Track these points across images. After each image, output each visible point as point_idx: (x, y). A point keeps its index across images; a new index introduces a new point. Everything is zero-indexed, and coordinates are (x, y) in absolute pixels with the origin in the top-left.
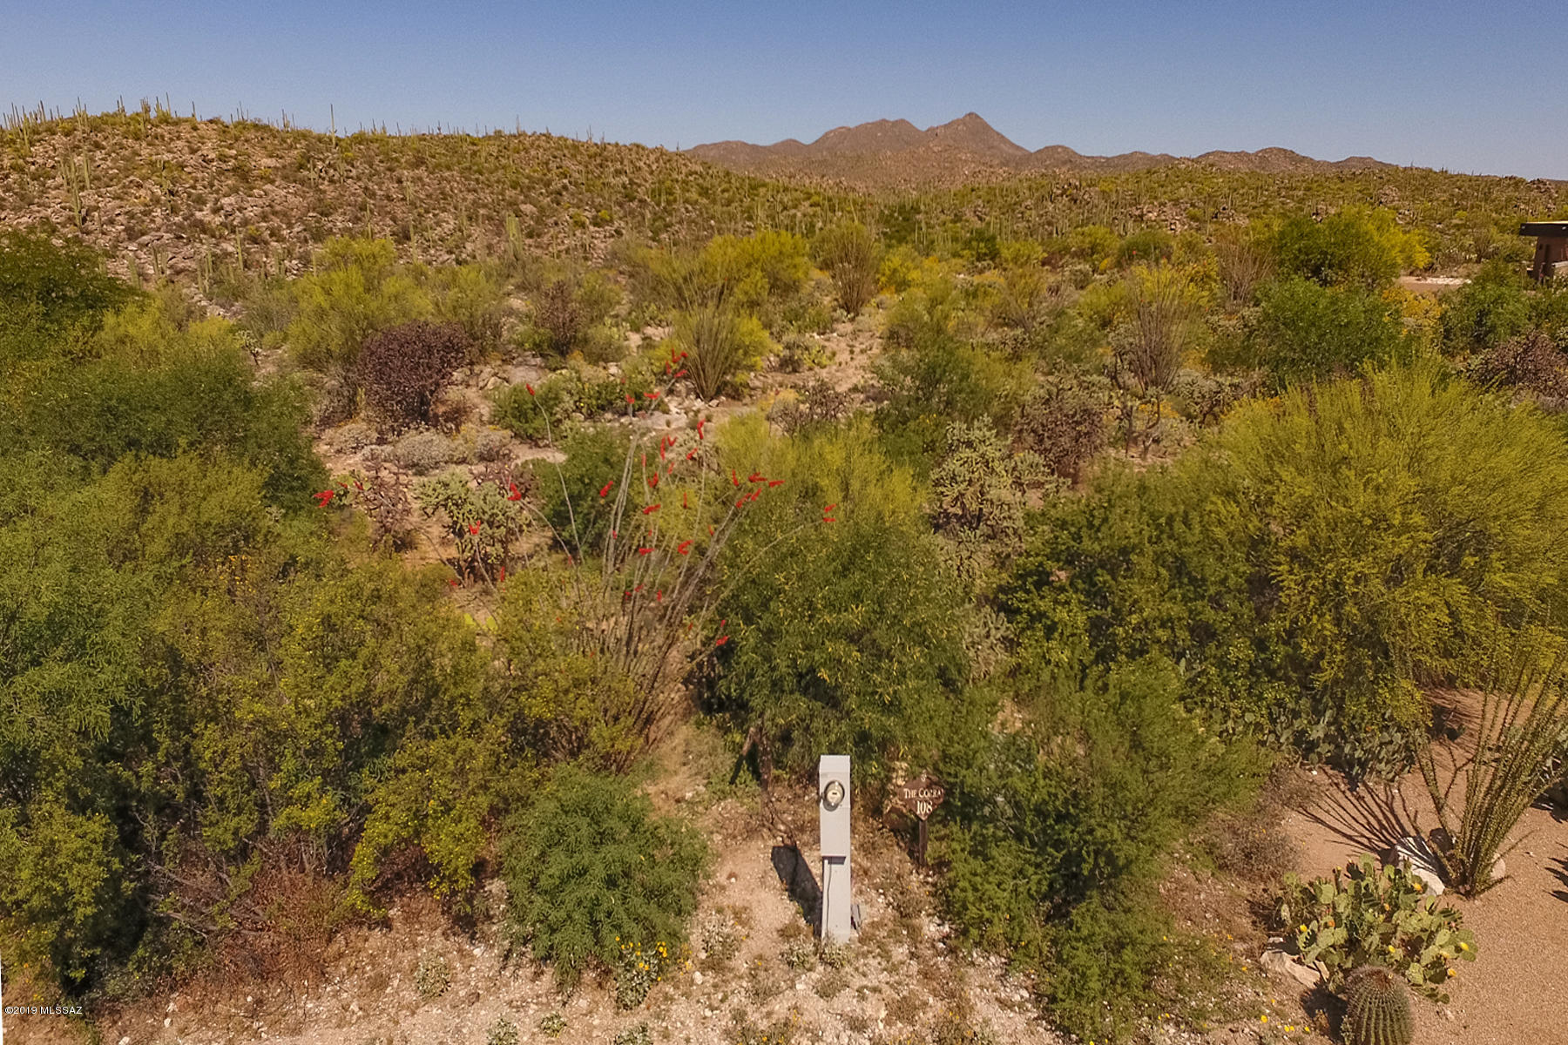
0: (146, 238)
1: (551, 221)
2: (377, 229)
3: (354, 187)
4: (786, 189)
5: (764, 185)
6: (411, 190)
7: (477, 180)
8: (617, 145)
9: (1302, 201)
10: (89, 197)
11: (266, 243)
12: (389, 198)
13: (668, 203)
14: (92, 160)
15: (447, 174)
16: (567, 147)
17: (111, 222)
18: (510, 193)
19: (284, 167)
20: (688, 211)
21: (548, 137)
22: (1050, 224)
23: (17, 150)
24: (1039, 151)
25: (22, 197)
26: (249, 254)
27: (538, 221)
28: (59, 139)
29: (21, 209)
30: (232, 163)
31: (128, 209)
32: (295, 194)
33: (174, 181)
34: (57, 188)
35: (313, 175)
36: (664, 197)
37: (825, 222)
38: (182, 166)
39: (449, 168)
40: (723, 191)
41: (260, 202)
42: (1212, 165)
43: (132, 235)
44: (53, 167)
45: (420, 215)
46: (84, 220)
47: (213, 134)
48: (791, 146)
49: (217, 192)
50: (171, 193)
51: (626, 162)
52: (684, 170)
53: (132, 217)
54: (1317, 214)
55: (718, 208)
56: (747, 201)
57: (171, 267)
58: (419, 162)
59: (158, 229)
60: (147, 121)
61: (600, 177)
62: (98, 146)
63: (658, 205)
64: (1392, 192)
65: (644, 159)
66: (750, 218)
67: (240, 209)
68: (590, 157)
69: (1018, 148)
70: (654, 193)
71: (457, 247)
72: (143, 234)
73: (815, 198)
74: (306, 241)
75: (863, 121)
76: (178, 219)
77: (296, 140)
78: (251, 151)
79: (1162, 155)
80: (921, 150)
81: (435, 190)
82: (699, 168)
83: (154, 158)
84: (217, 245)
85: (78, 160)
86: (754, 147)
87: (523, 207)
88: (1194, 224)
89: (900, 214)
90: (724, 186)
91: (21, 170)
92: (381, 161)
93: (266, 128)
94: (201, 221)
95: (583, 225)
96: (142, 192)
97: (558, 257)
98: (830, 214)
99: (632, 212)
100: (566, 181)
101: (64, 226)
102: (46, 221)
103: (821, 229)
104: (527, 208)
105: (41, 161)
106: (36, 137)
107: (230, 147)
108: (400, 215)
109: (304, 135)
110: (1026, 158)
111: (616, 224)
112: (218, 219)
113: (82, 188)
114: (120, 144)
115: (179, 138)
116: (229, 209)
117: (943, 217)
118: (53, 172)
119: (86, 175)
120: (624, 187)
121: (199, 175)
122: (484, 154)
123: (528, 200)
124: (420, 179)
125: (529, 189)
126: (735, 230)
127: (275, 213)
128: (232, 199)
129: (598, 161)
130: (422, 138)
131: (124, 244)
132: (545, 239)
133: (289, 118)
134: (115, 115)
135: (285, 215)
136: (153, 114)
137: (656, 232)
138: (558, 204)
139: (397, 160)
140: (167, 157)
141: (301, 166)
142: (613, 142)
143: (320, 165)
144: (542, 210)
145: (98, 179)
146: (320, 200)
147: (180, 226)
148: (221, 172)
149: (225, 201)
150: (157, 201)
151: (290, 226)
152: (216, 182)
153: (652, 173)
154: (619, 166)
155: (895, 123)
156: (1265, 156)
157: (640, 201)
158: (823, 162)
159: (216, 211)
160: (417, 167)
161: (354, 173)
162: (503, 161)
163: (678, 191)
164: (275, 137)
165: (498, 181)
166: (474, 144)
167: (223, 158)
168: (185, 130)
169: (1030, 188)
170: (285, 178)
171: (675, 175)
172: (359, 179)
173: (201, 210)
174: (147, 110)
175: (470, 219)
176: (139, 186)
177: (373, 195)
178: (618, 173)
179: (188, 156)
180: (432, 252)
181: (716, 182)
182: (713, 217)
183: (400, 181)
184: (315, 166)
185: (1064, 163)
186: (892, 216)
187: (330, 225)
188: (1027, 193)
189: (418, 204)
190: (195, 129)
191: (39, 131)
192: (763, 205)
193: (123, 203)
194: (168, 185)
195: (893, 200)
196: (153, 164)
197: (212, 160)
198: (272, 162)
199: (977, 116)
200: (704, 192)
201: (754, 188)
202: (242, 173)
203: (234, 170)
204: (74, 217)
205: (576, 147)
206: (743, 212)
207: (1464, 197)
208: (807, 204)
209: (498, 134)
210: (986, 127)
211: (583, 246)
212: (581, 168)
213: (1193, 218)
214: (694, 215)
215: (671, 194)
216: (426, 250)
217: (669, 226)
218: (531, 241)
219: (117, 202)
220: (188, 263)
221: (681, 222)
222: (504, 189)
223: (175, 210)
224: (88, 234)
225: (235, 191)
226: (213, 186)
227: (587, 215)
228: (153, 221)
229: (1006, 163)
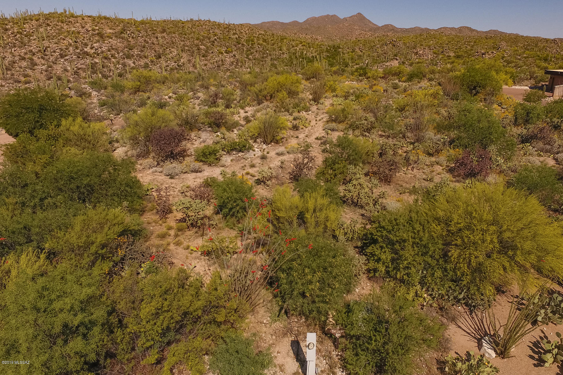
0: (67, 57)
1: (210, 52)
2: (149, 54)
3: (141, 40)
4: (293, 40)
5: (286, 38)
6: (161, 41)
7: (184, 37)
8: (234, 24)
9: (472, 46)
10: (46, 43)
11: (110, 59)
12: (153, 44)
13: (252, 44)
14: (47, 30)
15: (174, 35)
16: (216, 25)
17: (54, 52)
18: (196, 42)
19: (116, 33)
20: (259, 48)
21: (209, 21)
22: (385, 53)
23: (19, 26)
24: (383, 26)
25: (22, 43)
26: (104, 63)
27: (206, 51)
28: (34, 22)
29: (21, 47)
30: (97, 32)
31: (60, 47)
32: (120, 42)
33: (76, 38)
34: (34, 40)
35: (126, 36)
36: (250, 43)
37: (307, 52)
38: (79, 33)
39: (174, 33)
40: (271, 40)
41: (107, 45)
42: (442, 33)
43: (62, 56)
44: (32, 32)
45: (164, 49)
46: (45, 51)
47: (90, 21)
48: (295, 23)
49: (92, 41)
50: (75, 42)
51: (237, 30)
52: (258, 33)
53: (62, 50)
54: (477, 53)
55: (269, 46)
56: (280, 44)
57: (76, 67)
58: (164, 31)
59: (71, 54)
60: (66, 16)
61: (228, 35)
62: (48, 25)
63: (249, 46)
64: (504, 44)
65: (244, 29)
66: (281, 50)
67: (101, 48)
68: (224, 28)
69: (375, 25)
70: (247, 41)
71: (178, 60)
72: (66, 56)
73: (304, 43)
74: (124, 58)
75: (321, 15)
76: (78, 51)
77: (120, 23)
78: (103, 27)
79: (425, 28)
80: (341, 25)
81: (169, 41)
82: (263, 33)
83: (69, 29)
84: (92, 60)
85: (41, 30)
86: (282, 23)
87: (201, 47)
88: (435, 55)
89: (333, 49)
90: (272, 39)
91: (21, 33)
92: (150, 31)
93: (108, 19)
94: (87, 52)
95: (222, 53)
96: (65, 42)
97: (213, 64)
98: (309, 49)
99: (239, 48)
100: (216, 37)
101: (37, 53)
102: (31, 51)
103: (306, 54)
105: (28, 30)
106: (25, 21)
107: (96, 26)
108: (157, 50)
109: (122, 21)
110: (376, 29)
111: (234, 53)
112: (93, 51)
113: (44, 40)
114: (56, 24)
115: (77, 22)
116: (97, 48)
117: (348, 50)
118: (32, 34)
119: (45, 36)
120: (236, 38)
121: (85, 36)
122: (186, 27)
123: (203, 44)
124: (164, 37)
125: (203, 40)
126: (276, 54)
127: (113, 49)
128: (97, 44)
129: (227, 30)
130: (165, 21)
131: (60, 59)
132: (209, 58)
133: (117, 15)
134: (54, 13)
135: (116, 49)
136: (68, 14)
137: (248, 56)
138: (213, 46)
139: (156, 30)
140: (73, 29)
141: (122, 33)
142: (232, 23)
143: (128, 32)
144: (207, 48)
145: (49, 37)
146: (129, 45)
147: (79, 53)
148: (93, 35)
149: (95, 45)
150: (71, 45)
151: (118, 53)
152: (91, 38)
153: (246, 34)
154: (234, 32)
155: (332, 16)
156: (461, 29)
157: (242, 44)
158: (307, 29)
159: (92, 48)
160: (163, 33)
161: (141, 35)
162: (193, 30)
163: (255, 41)
164: (112, 22)
165: (192, 38)
166: (183, 23)
167: (94, 30)
168: (79, 20)
169: (379, 41)
170: (116, 37)
171: (254, 35)
172: (142, 37)
173: (86, 48)
174: (65, 12)
175: (182, 51)
176: (64, 39)
177: (148, 43)
178: (234, 34)
179: (81, 29)
180: (169, 62)
181: (269, 37)
182: (268, 50)
183: (157, 38)
184: (126, 33)
185: (391, 30)
186: (330, 49)
187: (132, 53)
188: (378, 42)
189: (164, 45)
190: (83, 19)
191: (26, 19)
192: (285, 45)
193: (58, 45)
194: (74, 39)
195: (331, 43)
196: (68, 32)
197: (90, 31)
198: (111, 31)
199: (361, 14)
200: (265, 41)
201: (282, 39)
202: (101, 35)
203: (98, 34)
204: (41, 50)
205: (219, 25)
206: (278, 48)
207: (529, 45)
208: (301, 45)
209: (192, 20)
210: (364, 18)
211: (222, 60)
212: (221, 32)
213: (435, 53)
214: (261, 49)
215: (253, 41)
216: (166, 62)
217: (251, 53)
218: (203, 58)
219: (56, 45)
220: (82, 66)
221: (256, 52)
222: (194, 40)
223: (77, 48)
224: (46, 55)
225: (98, 41)
226: (90, 39)
227: (223, 50)
228: (69, 52)
229: (370, 30)
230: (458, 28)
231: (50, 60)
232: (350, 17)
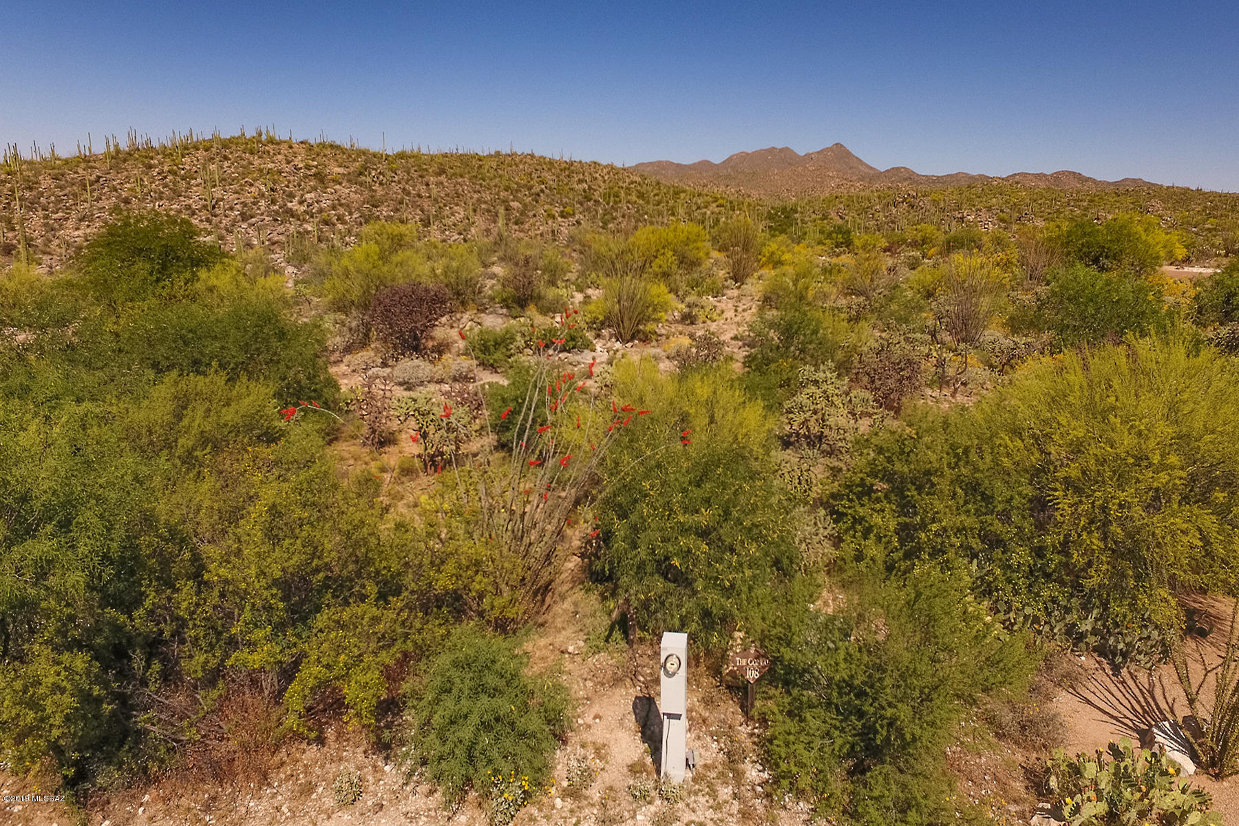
0: (253, 220)
1: (531, 214)
2: (410, 217)
3: (396, 188)
4: (699, 195)
5: (684, 191)
6: (435, 191)
7: (481, 185)
8: (580, 162)
9: (1086, 209)
10: (218, 192)
11: (334, 225)
12: (420, 196)
13: (615, 202)
14: (222, 168)
15: (460, 180)
16: (545, 163)
17: (231, 209)
18: (503, 194)
19: (349, 174)
20: (628, 208)
21: (532, 156)
22: (893, 222)
23: (173, 160)
24: (887, 171)
25: (174, 191)
26: (322, 232)
27: (522, 214)
28: (201, 154)
29: (173, 199)
30: (314, 170)
31: (243, 200)
32: (356, 192)
33: (274, 182)
34: (197, 186)
35: (368, 179)
36: (612, 199)
37: (727, 218)
38: (280, 172)
39: (462, 176)
40: (655, 195)
41: (332, 197)
42: (1017, 183)
43: (244, 217)
44: (196, 172)
45: (440, 208)
46: (214, 207)
47: (303, 151)
48: (705, 165)
49: (303, 190)
50: (272, 190)
51: (586, 174)
52: (627, 180)
53: (245, 206)
54: (1098, 219)
55: (651, 207)
56: (671, 203)
57: (269, 240)
58: (442, 172)
59: (262, 214)
60: (260, 142)
61: (567, 184)
62: (226, 158)
63: (608, 204)
64: (1157, 204)
65: (600, 172)
66: (673, 214)
67: (318, 202)
68: (561, 170)
69: (871, 168)
70: (606, 196)
72: (252, 218)
73: (720, 201)
74: (361, 224)
75: (758, 148)
76: (276, 208)
77: (359, 156)
78: (327, 162)
79: (980, 175)
80: (800, 169)
81: (452, 191)
82: (638, 179)
83: (262, 166)
84: (301, 225)
85: (213, 167)
86: (678, 165)
87: (512, 204)
88: (1003, 225)
89: (782, 213)
90: (655, 192)
91: (175, 174)
92: (415, 171)
93: (338, 147)
94: (291, 209)
95: (554, 217)
96: (253, 189)
97: (535, 238)
98: (731, 212)
99: (588, 210)
100: (543, 186)
101: (200, 211)
102: (189, 207)
104: (515, 204)
105: (188, 168)
106: (186, 152)
107: (313, 160)
108: (426, 208)
109: (364, 153)
110: (876, 176)
111: (577, 217)
112: (303, 208)
113: (214, 186)
114: (241, 157)
115: (279, 153)
116: (310, 201)
117: (814, 216)
118: (195, 175)
119: (217, 178)
120: (584, 191)
121: (292, 178)
122: (487, 167)
123: (516, 199)
124: (442, 183)
125: (517, 191)
126: (663, 223)
127: (341, 205)
128: (312, 195)
129: (567, 173)
130: (445, 156)
131: (239, 224)
132: (527, 226)
133: (355, 141)
134: (239, 137)
135: (348, 207)
136: (264, 137)
137: (605, 224)
138: (537, 202)
139: (426, 170)
140: (270, 166)
141: (361, 174)
142: (577, 160)
143: (374, 173)
144: (525, 206)
145: (224, 180)
146: (373, 197)
147: (277, 212)
148: (306, 176)
149: (308, 196)
150: (262, 195)
151: (351, 214)
152: (302, 183)
153: (604, 182)
154: (581, 176)
155: (781, 150)
156: (1057, 177)
157: (595, 201)
158: (728, 177)
159: (301, 203)
160: (440, 175)
161: (397, 178)
162: (500, 172)
163: (622, 195)
164: (344, 153)
165: (496, 186)
166: (480, 160)
167: (308, 167)
168: (284, 148)
169: (879, 197)
170: (349, 181)
171: (621, 184)
172: (400, 183)
173: (291, 202)
174: (260, 135)
175: (475, 211)
176: (251, 185)
177: (408, 194)
178: (580, 181)
179: (285, 166)
180: (447, 233)
181: (650, 189)
182: (646, 213)
183: (427, 185)
184: (370, 174)
185: (905, 180)
186: (776, 214)
187: (378, 213)
188: (877, 200)
189: (439, 200)
190: (291, 147)
191: (187, 148)
192: (683, 205)
193: (240, 196)
194: (270, 185)
195: (778, 204)
196: (261, 170)
197: (301, 168)
198: (341, 170)
199: (842, 146)
200: (641, 195)
201: (677, 193)
202: (321, 177)
203: (315, 175)
204: (207, 205)
205: (551, 163)
206: (668, 210)
207: (1215, 208)
208: (714, 205)
209: (498, 154)
210: (848, 153)
211: (553, 232)
212: (554, 177)
213: (1002, 220)
214: (633, 211)
215: (618, 197)
216: (443, 232)
217: (614, 219)
218: (516, 227)
219: (236, 195)
220: (281, 237)
221: (623, 216)
222: (499, 191)
223: (274, 202)
224: (216, 216)
225: (314, 189)
226: (300, 186)
227: (556, 210)
228: (259, 209)
229: (862, 179)
230: (1052, 175)
231: (222, 226)
232: (818, 152)
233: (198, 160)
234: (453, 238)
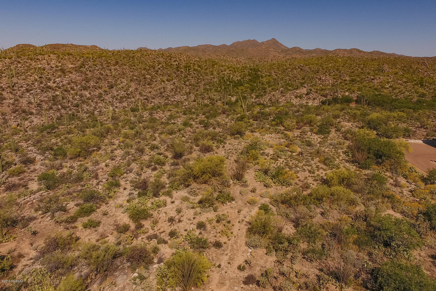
0: (32, 92)
1: (154, 80)
2: (103, 85)
3: (97, 72)
4: (222, 66)
5: (216, 64)
6: (114, 73)
7: (133, 68)
10: (15, 80)
11: (69, 91)
12: (107, 75)
13: (189, 70)
14: (17, 68)
15: (125, 67)
16: (160, 54)
17: (22, 87)
18: (143, 72)
19: (76, 67)
20: (194, 74)
22: (295, 77)
24: (292, 48)
26: (64, 95)
27: (151, 80)
28: (7, 60)
30: (60, 68)
31: (27, 83)
32: (79, 76)
33: (42, 74)
34: (5, 77)
35: (84, 70)
36: (188, 68)
37: (233, 76)
38: (44, 70)
39: (125, 65)
40: (205, 66)
41: (68, 79)
43: (28, 91)
44: (5, 70)
45: (116, 80)
46: (13, 86)
48: (224, 46)
49: (55, 76)
50: (40, 77)
51: (177, 58)
52: (194, 60)
53: (28, 85)
55: (203, 71)
56: (211, 69)
57: (40, 100)
58: (117, 63)
59: (36, 89)
60: (35, 54)
61: (170, 62)
62: (19, 62)
63: (186, 72)
65: (182, 57)
66: (212, 74)
67: (62, 82)
68: (167, 57)
69: (286, 47)
70: (186, 67)
71: (127, 90)
72: (31, 90)
73: (230, 68)
74: (82, 90)
76: (42, 85)
79: (324, 50)
80: (260, 48)
81: (121, 72)
82: (198, 60)
83: (36, 66)
84: (54, 93)
85: (13, 67)
86: (214, 46)
87: (147, 76)
88: (335, 81)
89: (254, 72)
90: (205, 64)
92: (105, 64)
94: (50, 86)
95: (164, 81)
96: (32, 78)
97: (157, 91)
98: (234, 73)
101: (7, 89)
102: (1, 87)
103: (232, 78)
104: (148, 76)
108: (110, 81)
109: (82, 56)
110: (287, 51)
111: (174, 80)
112: (55, 85)
113: (13, 77)
114: (26, 62)
116: (58, 82)
117: (266, 73)
118: (4, 72)
119: (14, 74)
120: (177, 65)
121: (50, 72)
122: (136, 57)
123: (149, 74)
124: (117, 69)
125: (149, 70)
126: (208, 79)
127: (72, 82)
128: (59, 79)
129: (169, 58)
131: (26, 93)
132: (153, 86)
135: (75, 83)
137: (185, 82)
138: (157, 74)
139: (110, 63)
140: (39, 66)
141: (81, 67)
143: (87, 67)
144: (152, 77)
145: (18, 73)
146: (87, 78)
147: (43, 88)
148: (56, 71)
149: (57, 80)
150: (36, 80)
151: (77, 86)
152: (55, 74)
153: (184, 61)
154: (175, 59)
155: (253, 41)
156: (351, 51)
157: (181, 71)
158: (233, 51)
159: (54, 83)
160: (116, 65)
161: (97, 68)
162: (142, 59)
163: (192, 66)
165: (140, 68)
166: (133, 53)
167: (57, 67)
169: (289, 64)
170: (76, 71)
171: (191, 62)
172: (98, 70)
173: (50, 83)
175: (131, 80)
176: (31, 76)
177: (102, 75)
178: (175, 61)
179: (46, 66)
180: (119, 92)
181: (203, 63)
182: (201, 74)
183: (110, 70)
184: (85, 67)
185: (298, 52)
186: (252, 72)
187: (89, 85)
188: (289, 66)
189: (116, 76)
190: (49, 56)
192: (216, 70)
193: (25, 81)
196: (35, 69)
197: (54, 67)
198: (72, 66)
199: (275, 39)
200: (199, 66)
201: (213, 65)
202: (63, 71)
203: (60, 70)
204: (10, 86)
206: (210, 72)
208: (228, 70)
210: (277, 42)
211: (164, 88)
212: (164, 60)
213: (334, 78)
214: (196, 75)
215: (190, 67)
216: (117, 91)
217: (188, 80)
218: (148, 86)
219: (24, 81)
220: (45, 99)
221: (192, 78)
222: (141, 71)
223: (41, 83)
224: (14, 90)
225: (60, 76)
226: (53, 75)
227: (165, 78)
228: (35, 86)
229: (282, 51)
230: (349, 50)
231: (18, 94)
232: (266, 41)
233: (6, 64)
234: (122, 94)
